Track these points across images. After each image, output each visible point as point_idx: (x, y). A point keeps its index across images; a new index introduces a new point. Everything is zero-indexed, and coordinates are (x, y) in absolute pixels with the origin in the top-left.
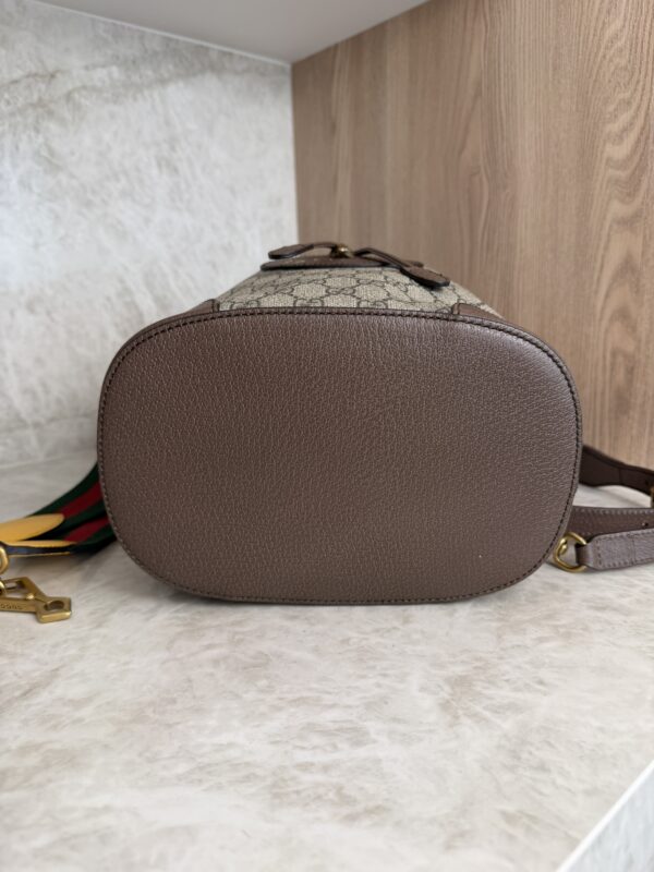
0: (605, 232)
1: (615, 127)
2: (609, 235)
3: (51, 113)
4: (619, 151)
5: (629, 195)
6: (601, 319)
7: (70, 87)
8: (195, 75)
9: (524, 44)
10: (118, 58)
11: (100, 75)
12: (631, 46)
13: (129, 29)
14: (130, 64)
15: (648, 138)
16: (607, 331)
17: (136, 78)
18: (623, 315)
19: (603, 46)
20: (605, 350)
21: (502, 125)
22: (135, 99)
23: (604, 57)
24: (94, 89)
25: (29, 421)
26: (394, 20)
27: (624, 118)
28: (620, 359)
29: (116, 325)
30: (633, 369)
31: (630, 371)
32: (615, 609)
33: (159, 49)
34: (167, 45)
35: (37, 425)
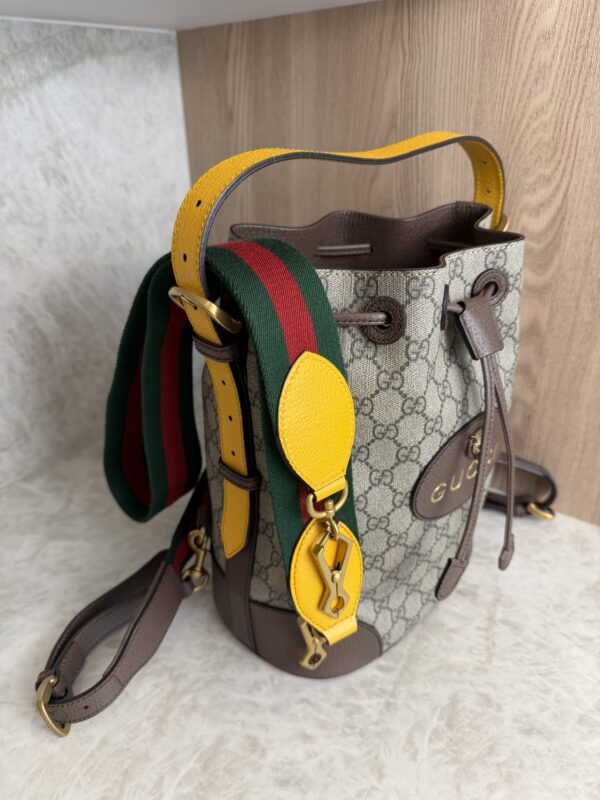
1: (533, 200)
4: (535, 224)
5: (540, 267)
9: (445, 89)
12: (556, 122)
15: (563, 219)
17: (8, 81)
19: (527, 115)
23: (528, 126)
26: (299, 17)
27: (543, 193)
28: (518, 406)
29: (22, 355)
30: (529, 416)
31: (527, 418)
32: (539, 732)
33: (29, 40)
34: (39, 34)
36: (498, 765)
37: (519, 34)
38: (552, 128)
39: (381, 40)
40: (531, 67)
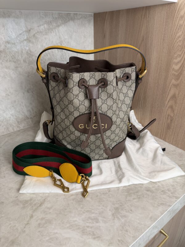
0: (170, 86)
1: (176, 61)
2: (171, 88)
3: (30, 41)
4: (176, 67)
5: (177, 79)
6: (166, 107)
7: (34, 33)
8: (67, 22)
10: (46, 22)
11: (42, 27)
13: (49, 12)
14: (49, 23)
15: (183, 66)
16: (167, 110)
17: (51, 27)
18: (171, 107)
19: (176, 38)
20: (166, 114)
21: (148, 51)
22: (51, 33)
23: (176, 41)
24: (41, 32)
26: (123, 10)
28: (169, 117)
30: (172, 120)
31: (171, 120)
32: (150, 191)
33: (57, 17)
34: (59, 15)
35: (31, 118)
36: (138, 195)
37: (175, 16)
38: (182, 42)
39: (142, 17)
40: (177, 25)
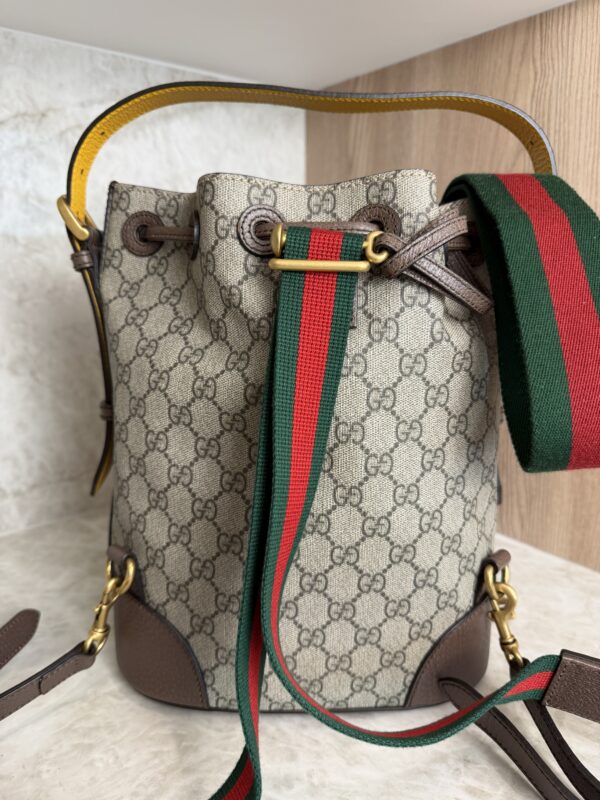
3: (40, 156)
22: (136, 137)
25: (8, 490)
35: (17, 494)
